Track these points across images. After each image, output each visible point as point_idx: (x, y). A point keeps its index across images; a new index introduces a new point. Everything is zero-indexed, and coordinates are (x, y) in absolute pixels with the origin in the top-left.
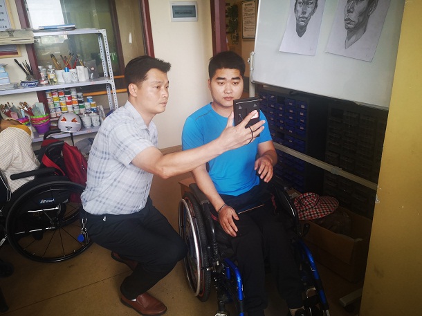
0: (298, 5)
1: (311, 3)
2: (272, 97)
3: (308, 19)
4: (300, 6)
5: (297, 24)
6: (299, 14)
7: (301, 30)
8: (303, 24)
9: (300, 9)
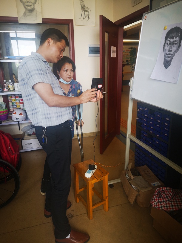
0: (166, 45)
1: (176, 44)
2: (146, 109)
3: (173, 56)
4: (168, 46)
5: (165, 59)
6: (167, 52)
7: (167, 64)
8: (169, 59)
9: (167, 48)
